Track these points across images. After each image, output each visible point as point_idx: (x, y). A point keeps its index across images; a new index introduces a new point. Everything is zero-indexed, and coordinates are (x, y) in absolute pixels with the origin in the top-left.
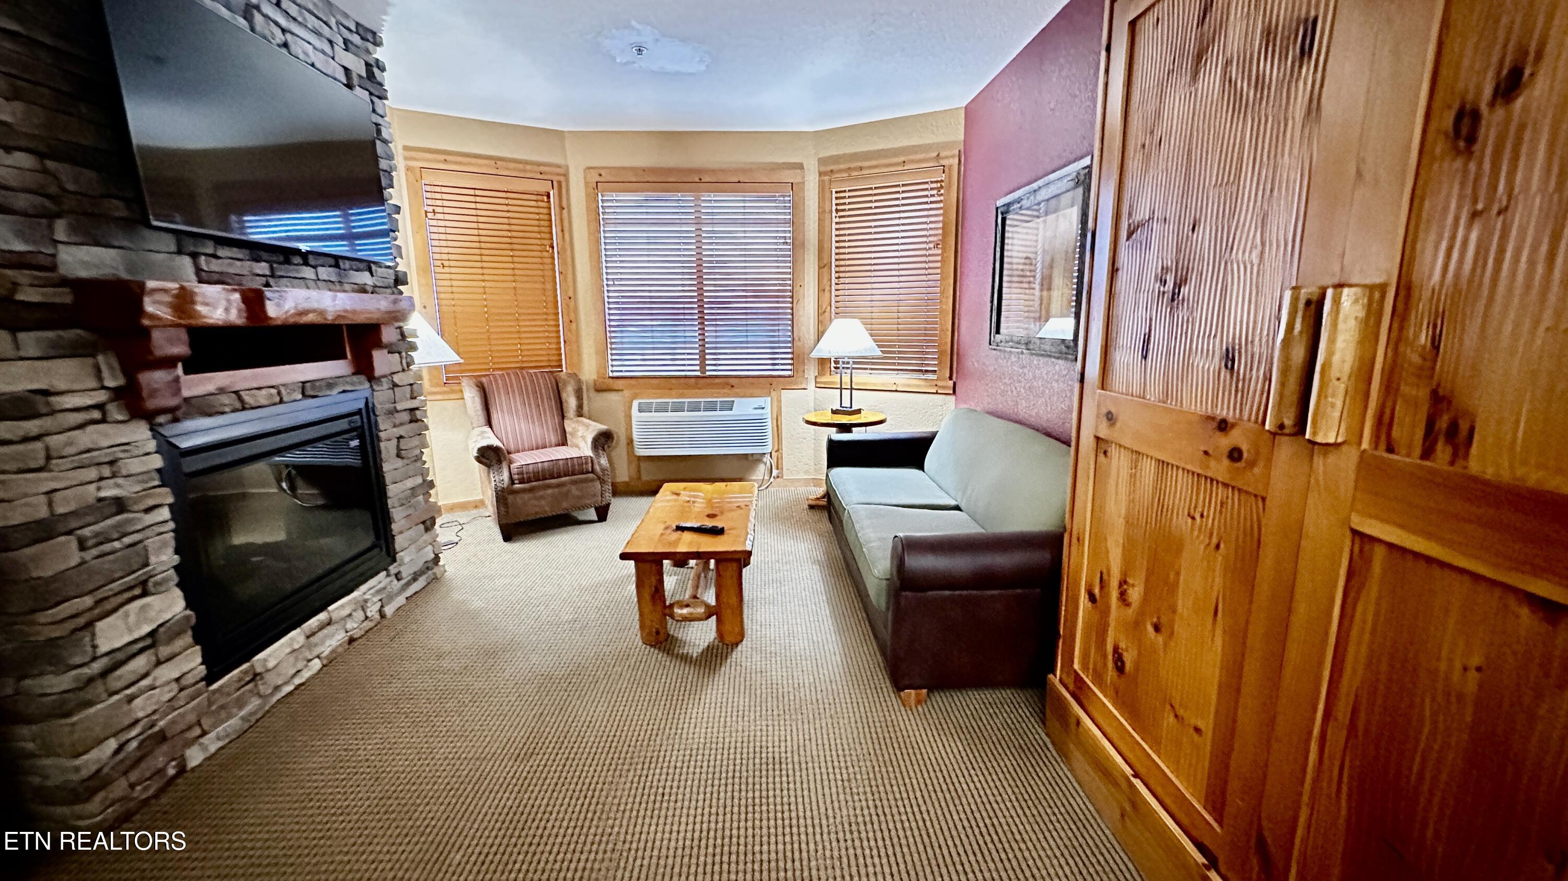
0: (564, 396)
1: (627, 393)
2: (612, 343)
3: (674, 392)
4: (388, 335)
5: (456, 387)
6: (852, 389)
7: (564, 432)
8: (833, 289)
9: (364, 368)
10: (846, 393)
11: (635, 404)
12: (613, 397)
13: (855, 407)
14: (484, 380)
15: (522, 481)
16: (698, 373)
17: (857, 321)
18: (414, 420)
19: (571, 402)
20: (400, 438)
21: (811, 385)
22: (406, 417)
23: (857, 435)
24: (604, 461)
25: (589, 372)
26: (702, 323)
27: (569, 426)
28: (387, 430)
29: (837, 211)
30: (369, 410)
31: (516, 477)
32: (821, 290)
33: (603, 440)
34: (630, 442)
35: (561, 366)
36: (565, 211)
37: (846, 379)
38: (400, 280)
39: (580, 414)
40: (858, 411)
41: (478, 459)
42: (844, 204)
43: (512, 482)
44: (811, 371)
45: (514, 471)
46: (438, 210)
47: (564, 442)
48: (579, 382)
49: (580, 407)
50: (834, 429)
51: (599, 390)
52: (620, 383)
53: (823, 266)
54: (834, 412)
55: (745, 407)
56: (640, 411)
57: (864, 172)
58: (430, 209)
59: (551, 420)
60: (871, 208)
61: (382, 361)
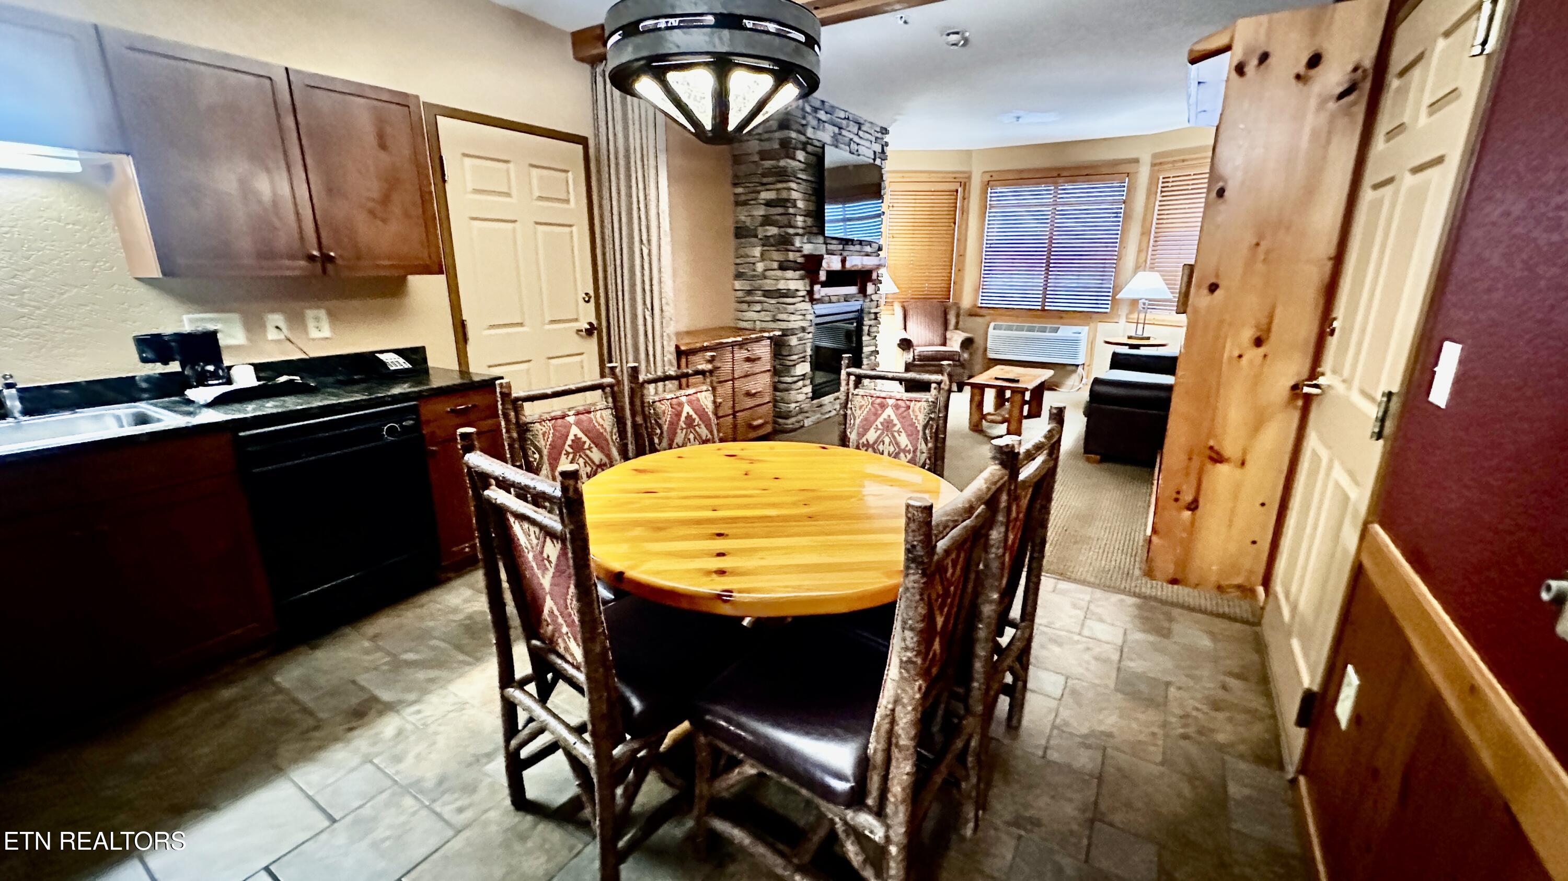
0: (949, 317)
1: (988, 318)
2: (983, 285)
3: (1020, 319)
4: (874, 276)
5: (890, 308)
6: (1144, 324)
7: (945, 339)
8: (1150, 249)
9: (863, 291)
10: (1140, 326)
11: (992, 325)
12: (979, 320)
13: (1145, 335)
14: (905, 304)
15: (920, 360)
16: (1039, 308)
17: (1157, 274)
18: (876, 319)
19: (952, 321)
20: (870, 326)
21: (1123, 320)
22: (873, 316)
23: (1143, 351)
24: (966, 356)
25: (966, 302)
26: (1047, 273)
27: (949, 335)
28: (867, 322)
29: (1162, 192)
30: (861, 311)
31: (916, 357)
32: (1140, 251)
33: (967, 343)
34: (985, 350)
35: (949, 299)
36: (966, 201)
37: (1142, 316)
38: (880, 249)
39: (956, 328)
40: (1148, 338)
41: (899, 345)
42: (1168, 187)
43: (914, 359)
44: (1123, 311)
45: (916, 354)
46: (895, 205)
47: (944, 344)
48: (959, 308)
49: (957, 323)
50: (1127, 347)
51: (971, 315)
52: (984, 312)
53: (1146, 233)
54: (1130, 338)
55: (1066, 331)
56: (994, 329)
57: (1186, 163)
58: (891, 205)
59: (940, 330)
60: (1188, 190)
61: (870, 288)
